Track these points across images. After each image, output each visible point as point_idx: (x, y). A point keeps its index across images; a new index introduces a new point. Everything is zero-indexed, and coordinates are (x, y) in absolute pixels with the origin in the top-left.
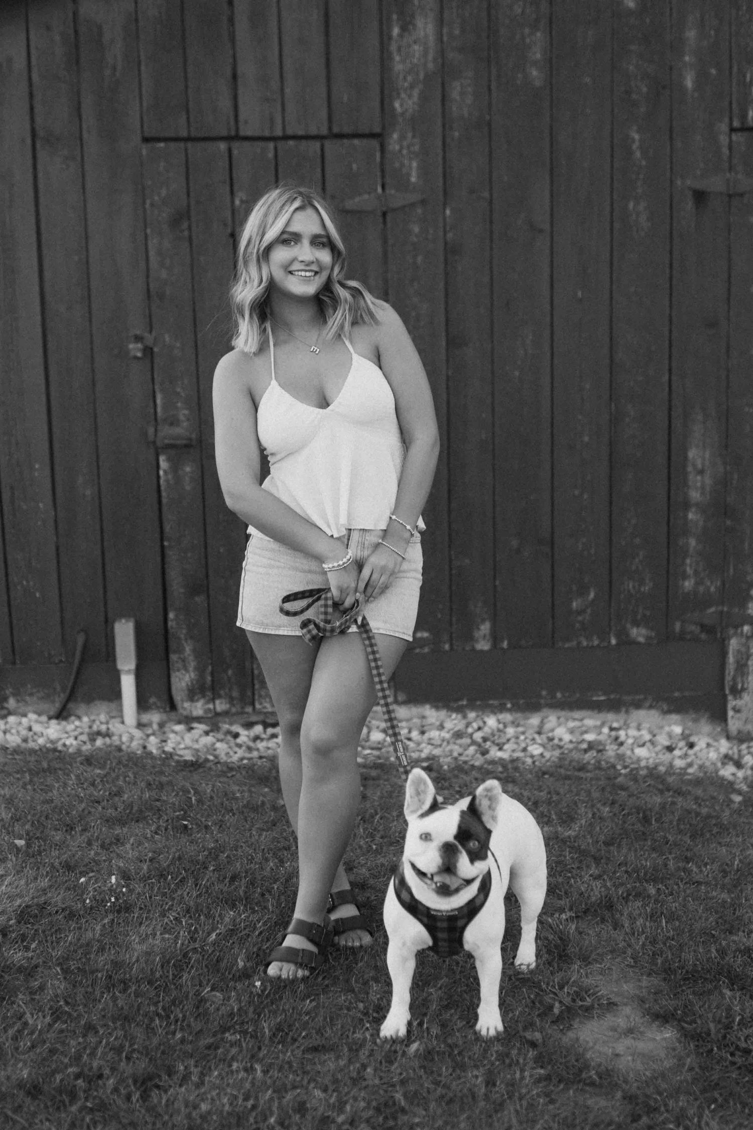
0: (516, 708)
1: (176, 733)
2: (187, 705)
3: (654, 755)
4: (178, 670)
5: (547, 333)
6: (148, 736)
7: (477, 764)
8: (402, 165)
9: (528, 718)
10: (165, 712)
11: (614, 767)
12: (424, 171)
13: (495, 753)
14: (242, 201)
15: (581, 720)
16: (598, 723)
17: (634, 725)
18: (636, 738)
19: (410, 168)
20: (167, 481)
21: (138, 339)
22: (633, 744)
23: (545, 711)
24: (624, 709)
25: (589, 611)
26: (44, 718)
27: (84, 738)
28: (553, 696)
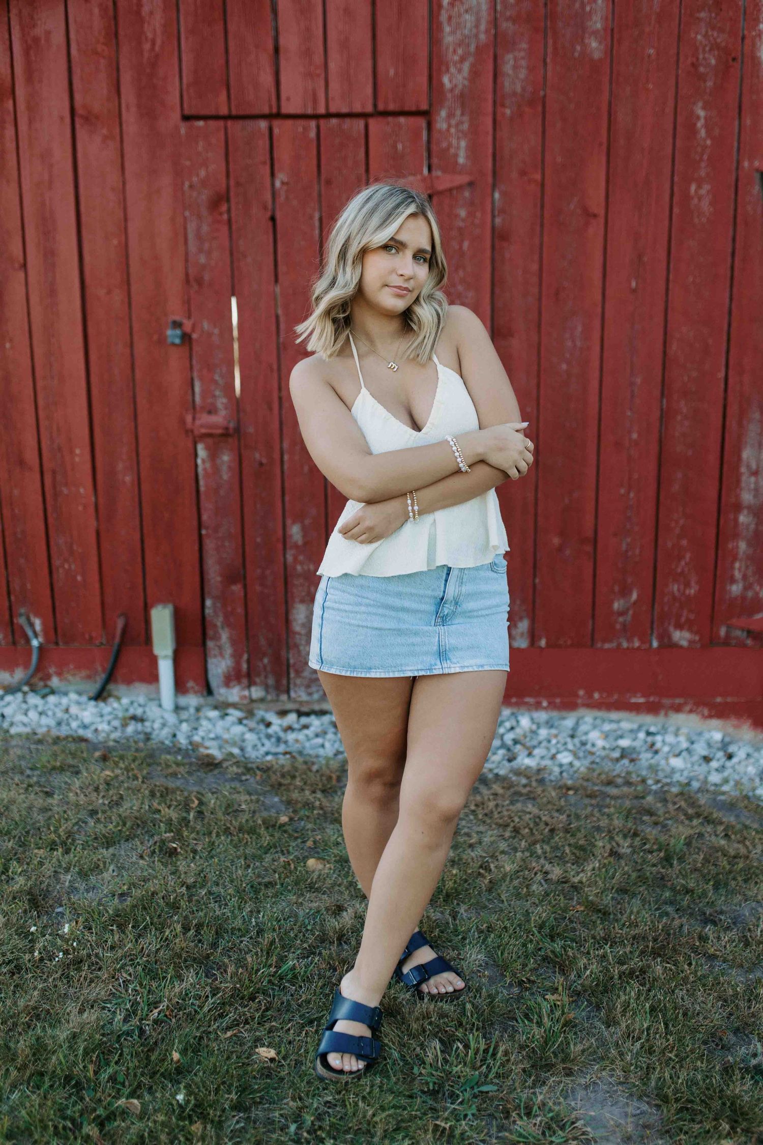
0: (552, 706)
1: (209, 719)
2: (223, 691)
3: (689, 766)
4: (215, 656)
5: (597, 323)
6: (181, 722)
7: (502, 772)
8: (450, 146)
9: (564, 718)
10: (203, 696)
12: (474, 150)
13: (523, 760)
14: (283, 183)
15: (618, 722)
16: (635, 726)
17: (672, 729)
18: (672, 746)
19: (458, 148)
20: (205, 469)
21: (177, 325)
22: (669, 752)
23: (582, 711)
24: (663, 713)
25: (631, 612)
26: (84, 699)
27: (116, 723)
28: (591, 696)
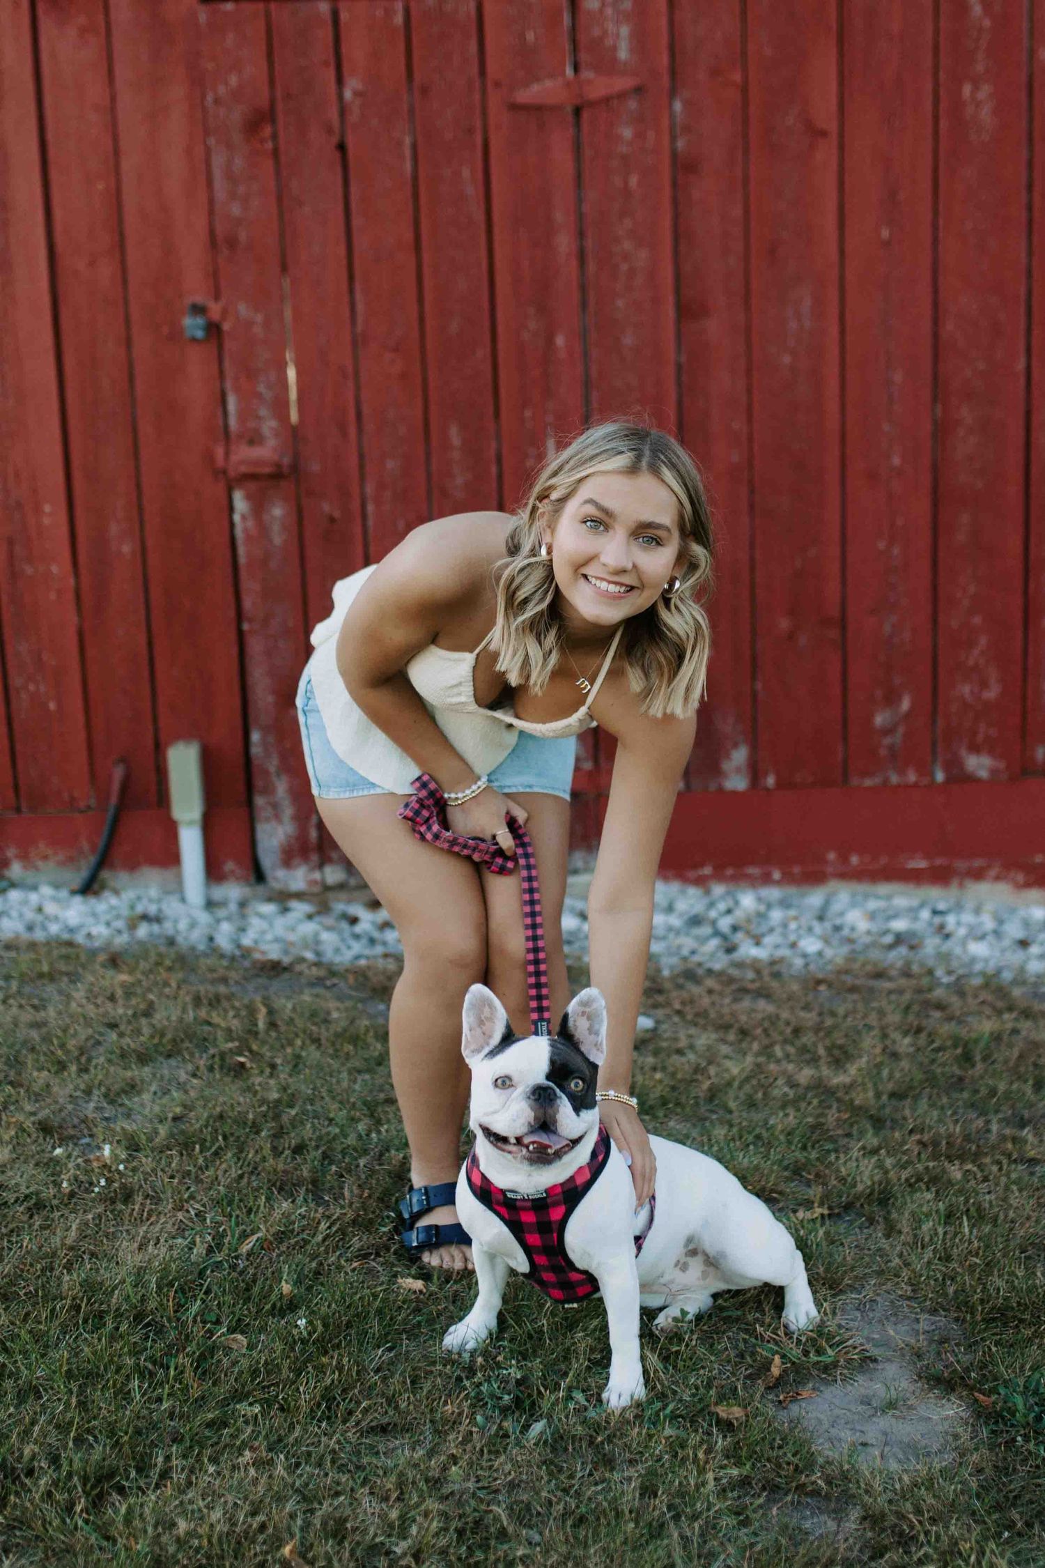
0: (789, 879)
1: (261, 916)
2: (281, 873)
3: (998, 954)
4: (267, 820)
5: (833, 294)
6: (218, 921)
7: (717, 966)
8: (605, 32)
9: (803, 895)
10: (251, 885)
11: (930, 972)
12: (641, 41)
13: (749, 951)
14: (356, 94)
15: (889, 897)
16: (915, 903)
17: (970, 904)
18: (971, 928)
19: (618, 35)
20: (246, 530)
21: (198, 310)
22: (967, 937)
23: (833, 885)
24: (955, 882)
25: (901, 730)
26: (64, 893)
27: (120, 924)
28: (844, 858)
